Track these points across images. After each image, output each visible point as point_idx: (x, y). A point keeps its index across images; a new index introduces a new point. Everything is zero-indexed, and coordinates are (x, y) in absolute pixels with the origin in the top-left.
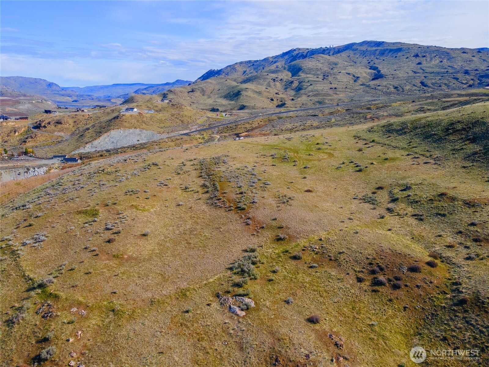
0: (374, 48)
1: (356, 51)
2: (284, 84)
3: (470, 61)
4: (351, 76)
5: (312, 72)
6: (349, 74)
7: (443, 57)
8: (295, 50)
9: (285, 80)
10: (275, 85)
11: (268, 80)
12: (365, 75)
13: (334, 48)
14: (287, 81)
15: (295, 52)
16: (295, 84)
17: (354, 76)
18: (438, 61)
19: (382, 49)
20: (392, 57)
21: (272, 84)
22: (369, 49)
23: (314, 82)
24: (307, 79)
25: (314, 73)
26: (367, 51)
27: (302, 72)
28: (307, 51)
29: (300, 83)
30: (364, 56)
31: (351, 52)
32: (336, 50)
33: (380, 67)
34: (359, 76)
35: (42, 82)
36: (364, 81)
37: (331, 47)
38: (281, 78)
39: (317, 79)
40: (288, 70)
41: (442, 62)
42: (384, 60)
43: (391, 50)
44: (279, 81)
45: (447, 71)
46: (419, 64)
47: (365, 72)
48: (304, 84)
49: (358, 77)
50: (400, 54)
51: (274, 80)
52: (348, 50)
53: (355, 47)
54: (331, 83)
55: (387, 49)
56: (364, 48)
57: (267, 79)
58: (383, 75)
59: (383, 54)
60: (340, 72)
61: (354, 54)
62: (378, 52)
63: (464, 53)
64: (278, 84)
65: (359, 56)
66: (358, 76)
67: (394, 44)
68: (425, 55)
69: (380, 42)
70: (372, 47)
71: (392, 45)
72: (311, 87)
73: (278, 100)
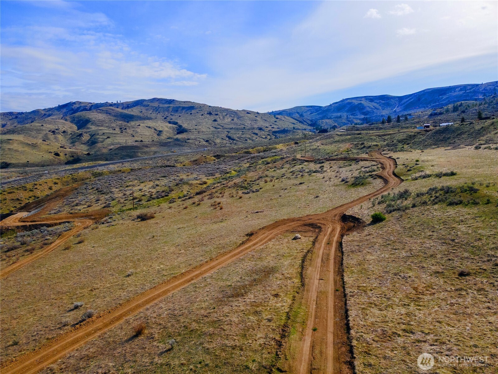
0: (166, 105)
1: (148, 107)
4: (153, 130)
5: (104, 125)
6: (149, 127)
7: (232, 116)
9: (69, 132)
11: (45, 132)
12: (166, 129)
13: (122, 104)
14: (73, 133)
16: (86, 137)
17: (155, 130)
18: (230, 120)
19: (175, 106)
20: (188, 114)
21: (51, 136)
22: (161, 105)
23: (111, 135)
24: (100, 131)
25: (107, 125)
26: (159, 107)
27: (92, 124)
28: (90, 105)
29: (92, 136)
30: (157, 112)
31: (142, 108)
32: (125, 105)
33: (180, 122)
34: (161, 129)
36: (168, 135)
37: (119, 102)
38: (63, 130)
39: (114, 132)
40: (72, 122)
41: (233, 120)
42: (180, 116)
43: (184, 108)
44: (62, 134)
45: (244, 127)
46: (215, 120)
47: (167, 127)
48: (98, 137)
49: (160, 131)
50: (193, 111)
51: (53, 132)
52: (139, 106)
53: (145, 103)
54: (133, 136)
55: (180, 107)
56: (156, 104)
57: (43, 130)
58: (185, 129)
59: (177, 111)
60: (139, 125)
61: (147, 110)
62: (171, 109)
63: (248, 113)
65: (152, 112)
66: (160, 130)
67: (184, 102)
68: (216, 113)
69: (170, 100)
70: (163, 104)
71: (183, 103)
72: (108, 139)
73: (66, 155)
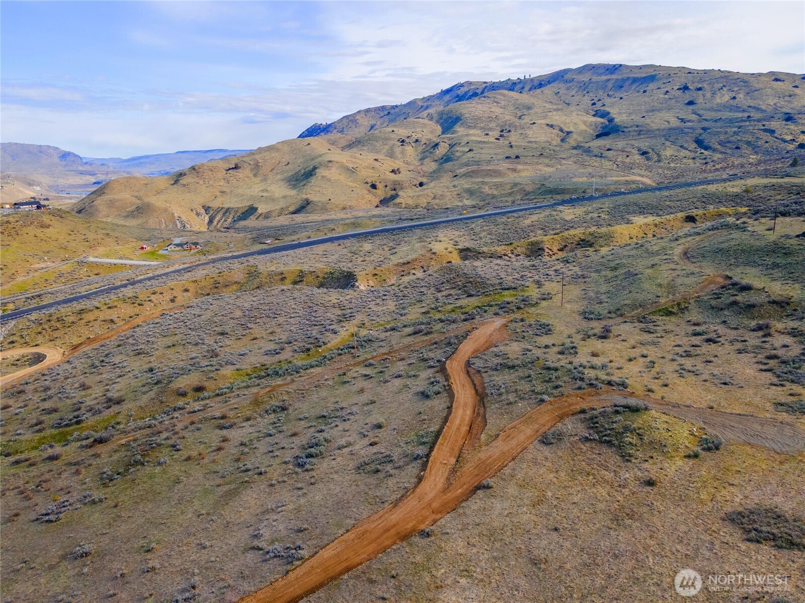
0: (604, 78)
1: (571, 84)
2: (420, 148)
3: (790, 96)
4: (556, 131)
5: (479, 125)
6: (552, 126)
7: (736, 89)
8: (462, 85)
9: (424, 141)
10: (402, 152)
11: (392, 142)
12: (583, 127)
13: (532, 80)
14: (428, 143)
15: (462, 89)
16: (442, 150)
17: (561, 130)
18: (727, 98)
19: (619, 77)
20: (638, 92)
21: (398, 150)
22: (595, 78)
23: (478, 145)
24: (465, 139)
25: (482, 125)
26: (591, 83)
27: (462, 124)
28: (484, 85)
29: (451, 146)
30: (585, 92)
31: (562, 85)
32: (536, 83)
33: (614, 112)
34: (572, 129)
35: (51, 151)
36: (580, 139)
37: (527, 77)
38: (416, 138)
39: (486, 139)
40: (437, 122)
41: (734, 98)
42: (621, 98)
43: (635, 80)
44: (413, 144)
45: (749, 117)
46: (691, 103)
47: (585, 123)
48: (458, 149)
49: (569, 133)
50: (652, 86)
51: (403, 141)
52: (557, 82)
53: (568, 76)
54: (511, 147)
55: (628, 78)
56: (585, 78)
57: (390, 139)
58: (618, 126)
59: (621, 87)
60: (534, 123)
61: (568, 89)
62: (610, 85)
64: (409, 149)
65: (577, 92)
66: (568, 130)
67: (640, 67)
68: (700, 86)
69: (615, 66)
70: (601, 74)
71: (637, 71)
72: (470, 155)
73: (386, 186)
